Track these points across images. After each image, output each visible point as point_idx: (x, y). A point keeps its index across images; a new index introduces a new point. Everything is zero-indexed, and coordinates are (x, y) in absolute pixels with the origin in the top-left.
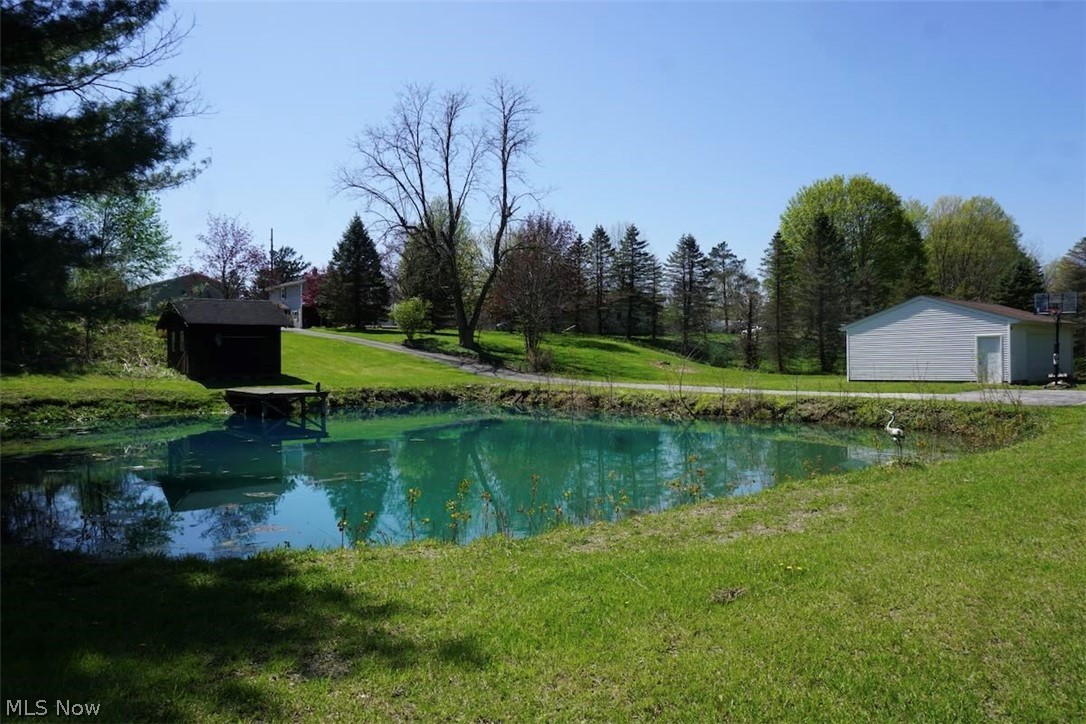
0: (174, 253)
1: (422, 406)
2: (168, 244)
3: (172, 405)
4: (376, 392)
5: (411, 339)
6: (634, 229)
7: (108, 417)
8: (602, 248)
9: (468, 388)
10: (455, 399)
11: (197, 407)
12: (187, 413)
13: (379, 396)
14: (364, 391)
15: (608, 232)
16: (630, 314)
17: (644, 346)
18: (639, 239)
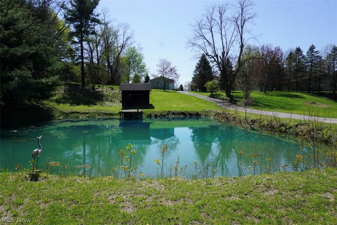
0: (148, 70)
1: (188, 117)
2: (146, 68)
3: (107, 114)
4: (172, 112)
5: (212, 94)
6: (313, 46)
7: (89, 117)
8: (299, 56)
9: (206, 112)
10: (200, 115)
11: (114, 115)
12: (111, 117)
13: (173, 114)
14: (168, 112)
15: (302, 50)
16: (310, 82)
17: (313, 95)
18: (315, 50)
